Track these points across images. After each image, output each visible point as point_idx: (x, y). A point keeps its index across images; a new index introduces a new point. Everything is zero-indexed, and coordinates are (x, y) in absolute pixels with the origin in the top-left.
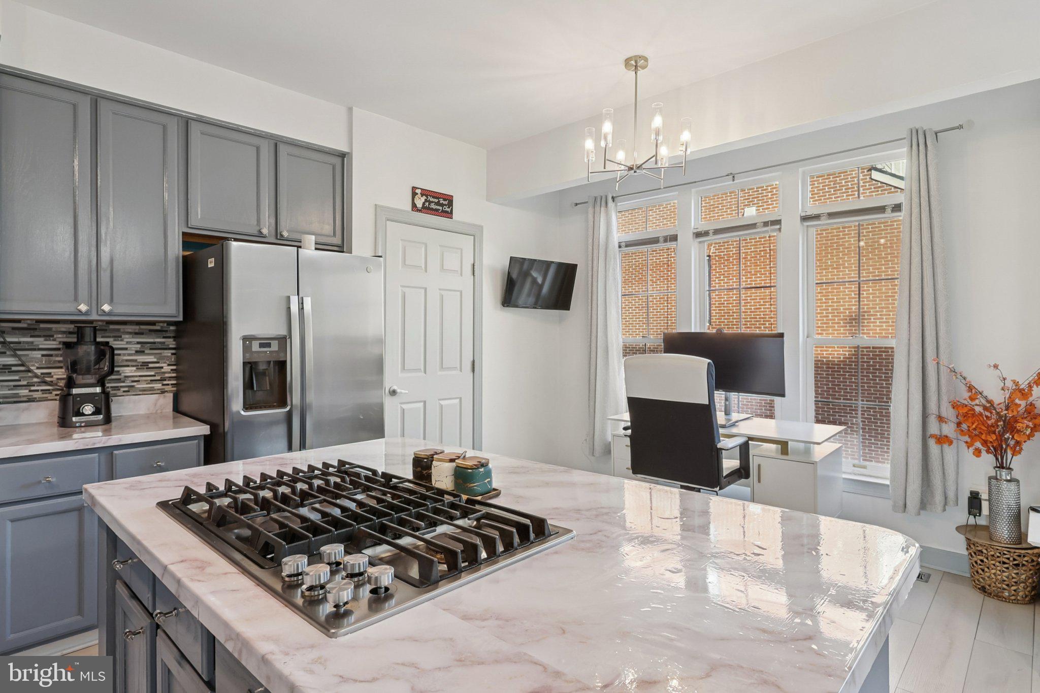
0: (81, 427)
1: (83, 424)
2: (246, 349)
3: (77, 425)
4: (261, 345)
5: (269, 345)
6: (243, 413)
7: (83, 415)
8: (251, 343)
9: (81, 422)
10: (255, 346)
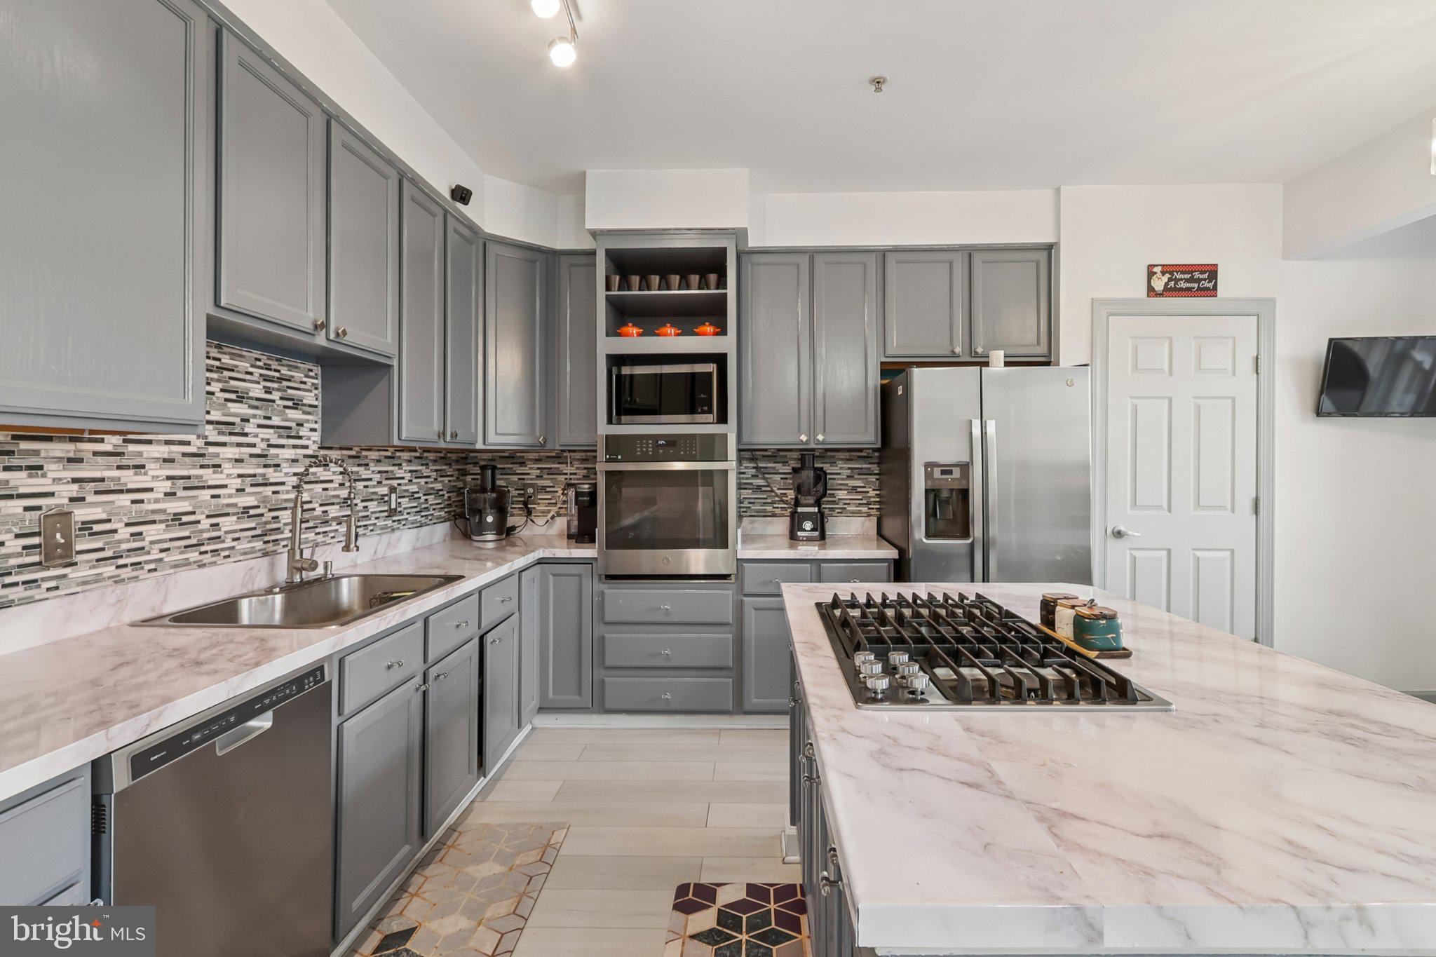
0: (803, 540)
1: (805, 539)
2: (928, 476)
3: (801, 538)
4: (943, 472)
5: (950, 472)
6: (924, 540)
7: (804, 530)
8: (932, 470)
9: (804, 537)
10: (937, 473)
